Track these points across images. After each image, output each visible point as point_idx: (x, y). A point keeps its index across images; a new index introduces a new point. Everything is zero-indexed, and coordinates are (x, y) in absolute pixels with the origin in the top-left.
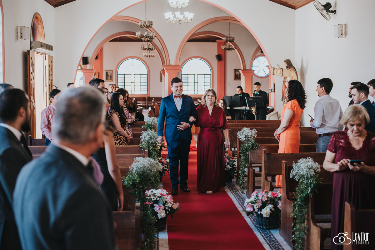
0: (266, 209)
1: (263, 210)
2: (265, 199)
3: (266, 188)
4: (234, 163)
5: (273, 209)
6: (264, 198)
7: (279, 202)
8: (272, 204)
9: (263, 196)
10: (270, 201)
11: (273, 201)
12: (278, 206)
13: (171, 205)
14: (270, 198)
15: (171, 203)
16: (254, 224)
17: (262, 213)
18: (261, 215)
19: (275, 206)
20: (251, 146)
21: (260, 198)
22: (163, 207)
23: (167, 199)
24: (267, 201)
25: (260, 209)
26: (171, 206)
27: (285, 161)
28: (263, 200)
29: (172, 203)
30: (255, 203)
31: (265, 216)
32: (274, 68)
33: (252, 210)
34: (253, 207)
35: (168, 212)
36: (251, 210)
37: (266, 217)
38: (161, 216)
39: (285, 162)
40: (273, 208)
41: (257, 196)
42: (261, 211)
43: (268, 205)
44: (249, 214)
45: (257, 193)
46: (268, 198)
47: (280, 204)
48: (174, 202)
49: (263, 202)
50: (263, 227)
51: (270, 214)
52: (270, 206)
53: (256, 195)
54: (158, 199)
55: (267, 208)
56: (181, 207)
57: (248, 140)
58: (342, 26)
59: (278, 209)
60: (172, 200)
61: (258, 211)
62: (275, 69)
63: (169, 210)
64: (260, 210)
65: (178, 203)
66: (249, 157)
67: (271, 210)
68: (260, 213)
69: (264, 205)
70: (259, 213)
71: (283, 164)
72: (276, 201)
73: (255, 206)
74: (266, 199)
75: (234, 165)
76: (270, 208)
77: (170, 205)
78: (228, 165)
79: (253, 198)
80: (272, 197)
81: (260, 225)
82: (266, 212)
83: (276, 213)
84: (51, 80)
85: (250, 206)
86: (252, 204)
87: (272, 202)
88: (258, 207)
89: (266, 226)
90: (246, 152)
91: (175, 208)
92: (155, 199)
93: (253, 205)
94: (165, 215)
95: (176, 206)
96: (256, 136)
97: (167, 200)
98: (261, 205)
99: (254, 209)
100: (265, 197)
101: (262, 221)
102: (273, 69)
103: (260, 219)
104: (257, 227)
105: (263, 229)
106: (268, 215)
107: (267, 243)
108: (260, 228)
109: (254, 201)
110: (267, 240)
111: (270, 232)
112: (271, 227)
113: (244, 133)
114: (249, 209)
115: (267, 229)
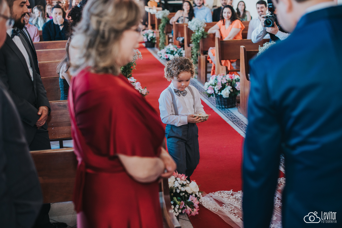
0: (226, 90)
1: (223, 91)
3: (221, 72)
4: (181, 52)
5: (232, 90)
6: (223, 81)
7: (236, 83)
8: (231, 85)
9: (222, 79)
10: (228, 83)
12: (236, 87)
14: (228, 80)
16: (212, 104)
17: (222, 94)
19: (234, 88)
20: (202, 35)
21: (220, 81)
24: (226, 83)
25: (220, 90)
28: (222, 82)
29: (141, 89)
30: (215, 85)
31: (224, 96)
33: (213, 92)
34: (214, 89)
36: (212, 92)
37: (226, 98)
39: (244, 48)
40: (232, 89)
41: (216, 79)
42: (221, 92)
43: (227, 87)
44: (209, 95)
46: (226, 80)
47: (238, 85)
49: (222, 85)
50: (222, 106)
51: (230, 95)
53: (215, 78)
55: (226, 89)
56: (148, 92)
57: (199, 29)
59: (236, 90)
60: (141, 87)
61: (218, 92)
64: (219, 92)
65: (146, 89)
66: (199, 46)
67: (230, 91)
68: (221, 95)
69: (223, 87)
70: (219, 94)
71: (242, 49)
72: (234, 83)
73: (215, 88)
74: (225, 82)
76: (229, 89)
78: (176, 53)
79: (212, 81)
80: (230, 79)
81: (219, 105)
82: (226, 93)
83: (234, 92)
85: (211, 88)
87: (230, 84)
88: (218, 89)
89: (225, 105)
90: (197, 41)
91: (144, 93)
93: (213, 87)
95: (144, 91)
96: (206, 25)
98: (221, 87)
99: (215, 91)
100: (224, 79)
101: (221, 101)
103: (219, 100)
104: (217, 107)
105: (222, 108)
106: (227, 96)
107: (230, 120)
108: (220, 108)
109: (214, 84)
110: (229, 117)
111: (229, 110)
112: (229, 106)
113: (195, 24)
114: (210, 91)
115: (226, 108)
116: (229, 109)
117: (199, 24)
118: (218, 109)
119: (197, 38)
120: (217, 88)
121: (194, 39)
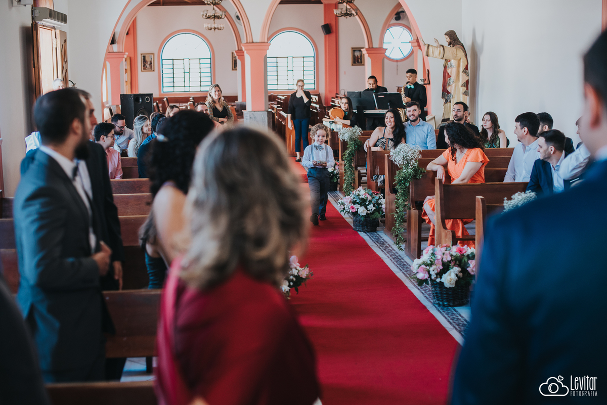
0: (450, 275)
1: (444, 276)
2: (446, 258)
3: (443, 240)
4: (379, 202)
5: (461, 275)
6: (445, 256)
7: (469, 262)
8: (459, 266)
9: (444, 254)
10: (454, 261)
11: (460, 261)
12: (469, 269)
13: (297, 271)
14: (455, 256)
15: (296, 268)
16: (427, 298)
17: (443, 280)
18: (442, 284)
19: (464, 270)
20: (413, 173)
21: (439, 257)
24: (450, 262)
25: (440, 274)
26: (298, 273)
27: (482, 197)
28: (444, 260)
29: (298, 268)
30: (431, 264)
31: (447, 285)
32: (429, 45)
33: (427, 276)
34: (429, 272)
35: (292, 284)
36: (425, 276)
37: (450, 288)
39: (481, 199)
40: (460, 272)
41: (433, 254)
42: (441, 278)
43: (452, 268)
44: (421, 282)
45: (433, 250)
46: (451, 256)
47: (471, 266)
48: (300, 267)
49: (444, 264)
50: (443, 302)
51: (457, 282)
53: (432, 251)
55: (451, 272)
56: (311, 274)
57: (408, 163)
59: (469, 273)
60: (298, 264)
61: (437, 278)
62: (430, 47)
63: (295, 279)
64: (438, 276)
65: (308, 268)
66: (409, 192)
67: (457, 275)
68: (440, 281)
69: (446, 268)
70: (438, 280)
71: (479, 202)
72: (465, 261)
73: (431, 269)
74: (449, 259)
75: (381, 204)
76: (456, 273)
77: (295, 272)
78: (369, 204)
79: (426, 257)
80: (459, 254)
81: (438, 300)
82: (449, 279)
83: (465, 279)
84: (64, 71)
85: (424, 270)
86: (426, 266)
87: (457, 263)
88: (436, 272)
89: (448, 301)
90: (404, 184)
91: (304, 276)
93: (428, 268)
94: (289, 288)
95: (304, 272)
96: (420, 156)
98: (441, 267)
99: (430, 275)
100: (447, 255)
101: (441, 293)
102: (426, 46)
103: (438, 290)
104: (433, 304)
105: (444, 306)
106: (452, 284)
107: (456, 329)
108: (439, 305)
109: (429, 262)
110: (453, 323)
111: (455, 310)
112: (456, 303)
113: (401, 153)
114: (421, 275)
115: (450, 306)
116: (456, 308)
117: (409, 154)
118: (436, 307)
119: (405, 179)
120: (434, 270)
121: (400, 181)
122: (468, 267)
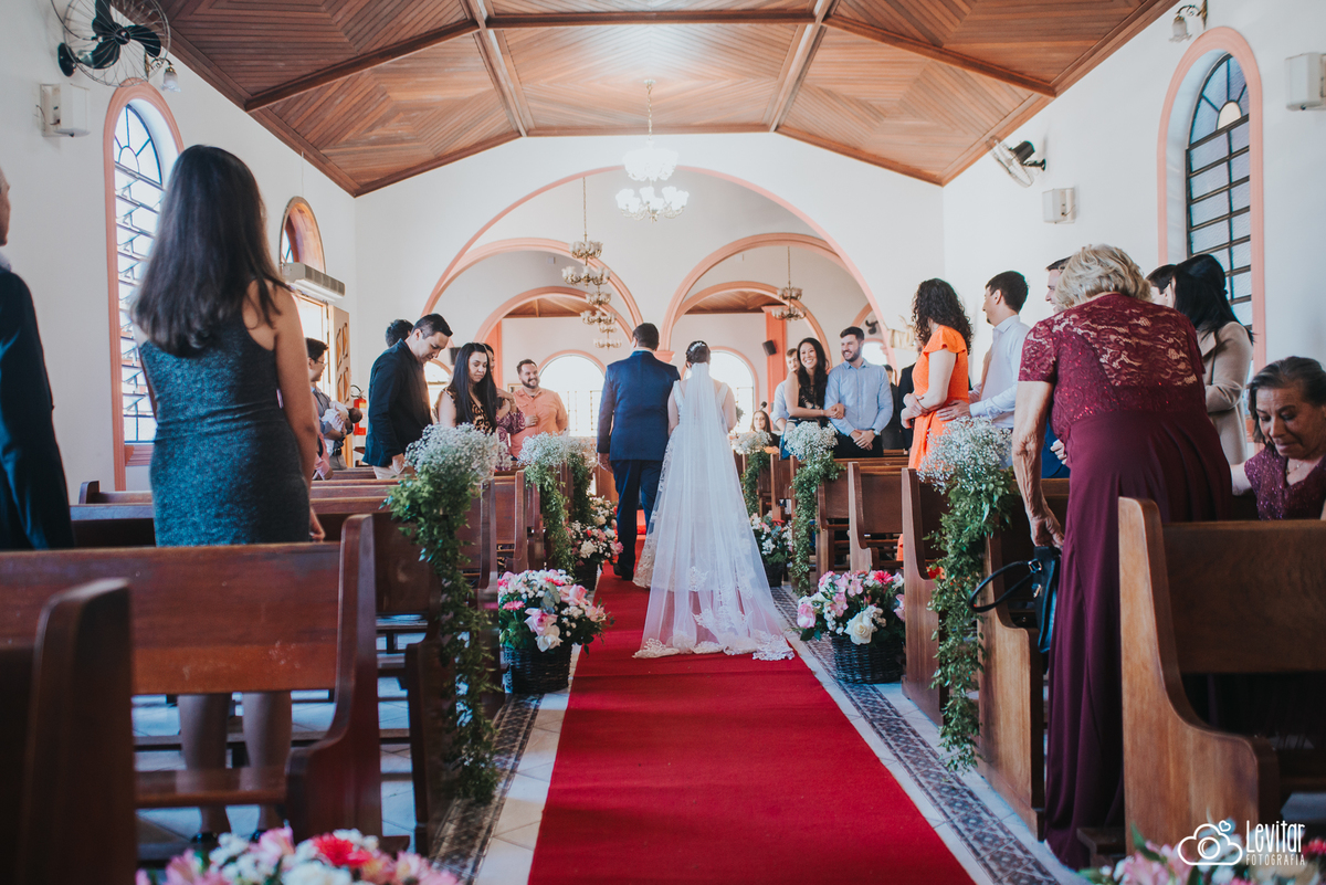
0: (861, 620)
1: (850, 623)
2: (855, 590)
4: (784, 536)
5: (882, 621)
6: (852, 587)
7: (898, 599)
8: (879, 605)
9: (850, 584)
10: (870, 597)
11: (882, 597)
12: (897, 611)
13: (580, 611)
14: (871, 588)
15: (578, 606)
16: (829, 671)
17: (847, 631)
18: (846, 637)
19: (889, 613)
20: (822, 470)
21: (843, 590)
22: (553, 618)
23: (567, 595)
24: (861, 597)
25: (842, 620)
26: (581, 615)
28: (852, 593)
29: (583, 605)
31: (857, 639)
32: (894, 331)
34: (823, 616)
35: (568, 634)
37: (862, 645)
38: (545, 642)
40: (882, 615)
41: (832, 585)
42: (845, 627)
43: (865, 609)
44: (806, 635)
45: (833, 577)
46: (865, 586)
47: (902, 605)
48: (588, 605)
49: (850, 601)
50: (853, 675)
51: (874, 634)
52: (871, 611)
53: (830, 581)
54: (541, 594)
55: (862, 616)
57: (814, 453)
58: (1063, 192)
59: (897, 619)
60: (584, 599)
61: (838, 626)
62: (896, 334)
63: (574, 625)
64: (840, 624)
67: (874, 621)
68: (844, 633)
69: (854, 607)
70: (840, 631)
72: (889, 596)
73: (826, 610)
74: (860, 591)
75: (785, 539)
76: (872, 617)
77: (576, 613)
78: (766, 539)
79: (820, 593)
80: (878, 585)
81: (844, 670)
82: (860, 628)
83: (890, 635)
84: (342, 369)
85: (811, 612)
86: (818, 605)
87: (878, 601)
88: (835, 615)
89: (863, 673)
91: (594, 620)
92: (531, 595)
93: (821, 608)
94: (560, 640)
95: (594, 615)
97: (566, 599)
98: (846, 607)
99: (825, 622)
100: (855, 584)
101: (850, 657)
102: (890, 332)
104: (837, 679)
105: (855, 681)
106: (866, 637)
107: (866, 716)
108: (846, 681)
110: (863, 708)
111: (874, 689)
112: (878, 677)
113: (802, 436)
114: (804, 621)
115: (866, 682)
116: (881, 688)
117: (815, 438)
118: (840, 684)
119: (810, 481)
120: (830, 612)
122: (896, 607)
